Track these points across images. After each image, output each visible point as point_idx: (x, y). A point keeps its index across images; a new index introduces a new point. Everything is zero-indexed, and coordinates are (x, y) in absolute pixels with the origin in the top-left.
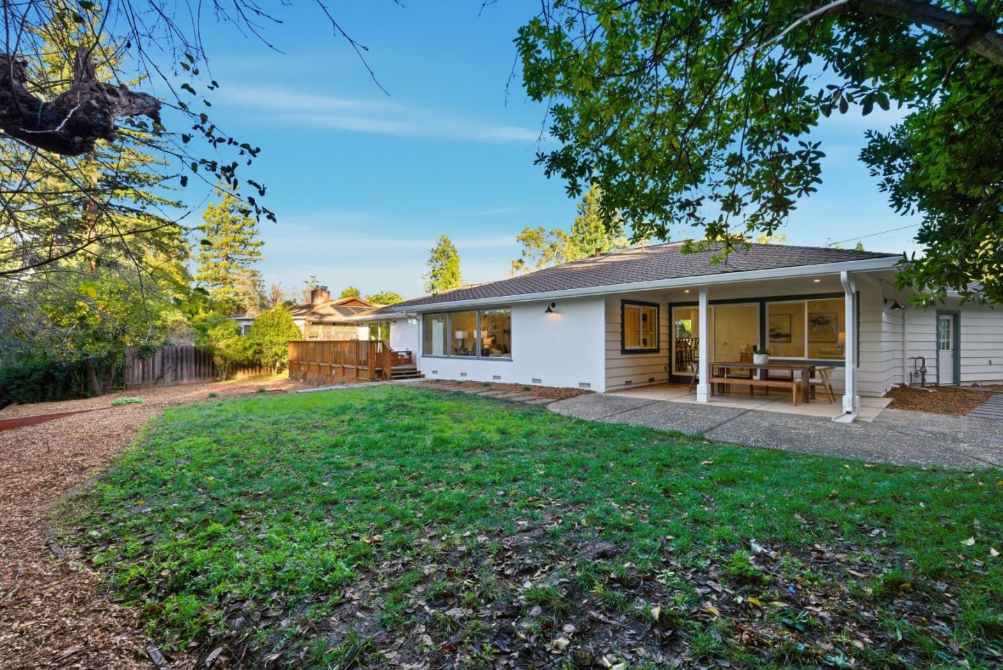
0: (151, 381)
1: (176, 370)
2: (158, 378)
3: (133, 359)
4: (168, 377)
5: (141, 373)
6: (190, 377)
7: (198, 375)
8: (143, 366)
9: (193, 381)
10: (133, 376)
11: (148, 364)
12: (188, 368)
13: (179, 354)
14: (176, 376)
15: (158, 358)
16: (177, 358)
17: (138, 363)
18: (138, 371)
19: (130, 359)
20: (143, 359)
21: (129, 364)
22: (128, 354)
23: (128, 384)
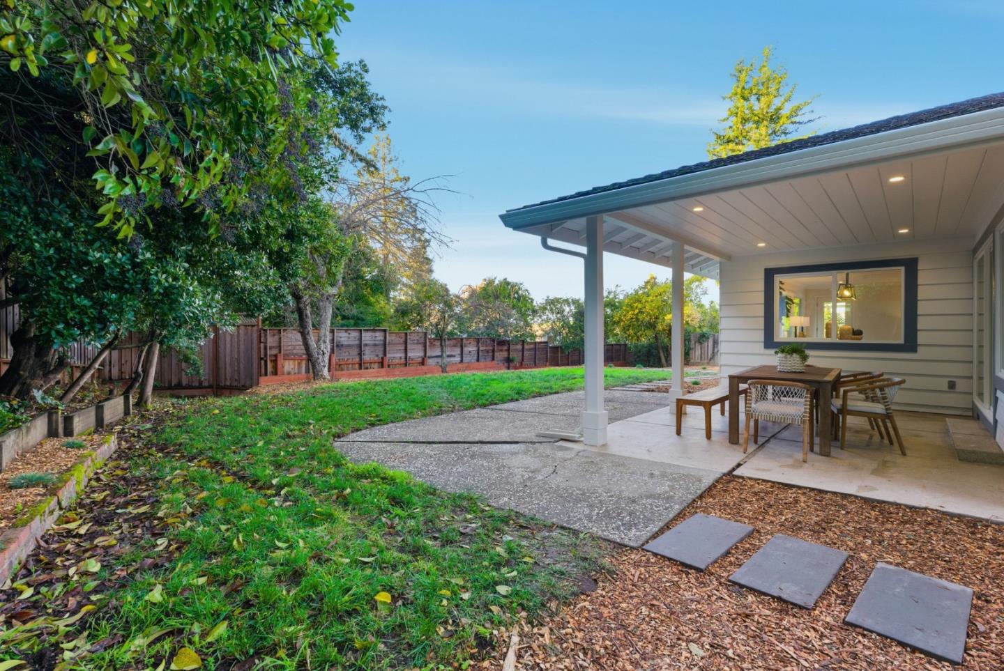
0: (706, 361)
2: (710, 359)
5: (700, 353)
8: (701, 348)
10: (695, 356)
11: (704, 348)
15: (710, 343)
17: (698, 346)
18: (698, 352)
19: (693, 342)
20: (701, 343)
21: (692, 346)
22: (692, 338)
23: (692, 361)
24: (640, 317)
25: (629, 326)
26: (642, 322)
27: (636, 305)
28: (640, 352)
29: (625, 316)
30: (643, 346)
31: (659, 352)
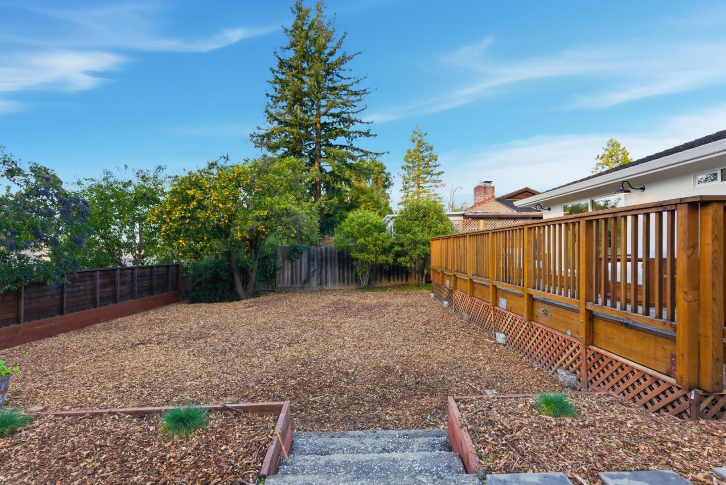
0: (298, 285)
1: (320, 274)
2: (305, 282)
3: (284, 260)
4: (314, 282)
5: (290, 274)
6: (334, 282)
7: (342, 280)
8: (292, 267)
9: (337, 287)
10: (283, 278)
11: (296, 267)
12: (332, 272)
13: (324, 255)
14: (321, 280)
15: (305, 259)
16: (322, 260)
17: (288, 265)
18: (287, 273)
19: (280, 259)
20: (292, 261)
21: (280, 265)
22: (279, 254)
23: (279, 286)
24: (201, 214)
25: (178, 232)
26: (204, 224)
27: (191, 192)
28: (201, 276)
29: (169, 213)
30: (206, 268)
31: (232, 276)
